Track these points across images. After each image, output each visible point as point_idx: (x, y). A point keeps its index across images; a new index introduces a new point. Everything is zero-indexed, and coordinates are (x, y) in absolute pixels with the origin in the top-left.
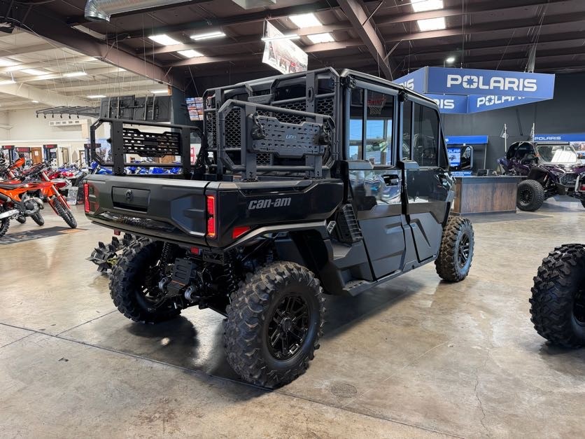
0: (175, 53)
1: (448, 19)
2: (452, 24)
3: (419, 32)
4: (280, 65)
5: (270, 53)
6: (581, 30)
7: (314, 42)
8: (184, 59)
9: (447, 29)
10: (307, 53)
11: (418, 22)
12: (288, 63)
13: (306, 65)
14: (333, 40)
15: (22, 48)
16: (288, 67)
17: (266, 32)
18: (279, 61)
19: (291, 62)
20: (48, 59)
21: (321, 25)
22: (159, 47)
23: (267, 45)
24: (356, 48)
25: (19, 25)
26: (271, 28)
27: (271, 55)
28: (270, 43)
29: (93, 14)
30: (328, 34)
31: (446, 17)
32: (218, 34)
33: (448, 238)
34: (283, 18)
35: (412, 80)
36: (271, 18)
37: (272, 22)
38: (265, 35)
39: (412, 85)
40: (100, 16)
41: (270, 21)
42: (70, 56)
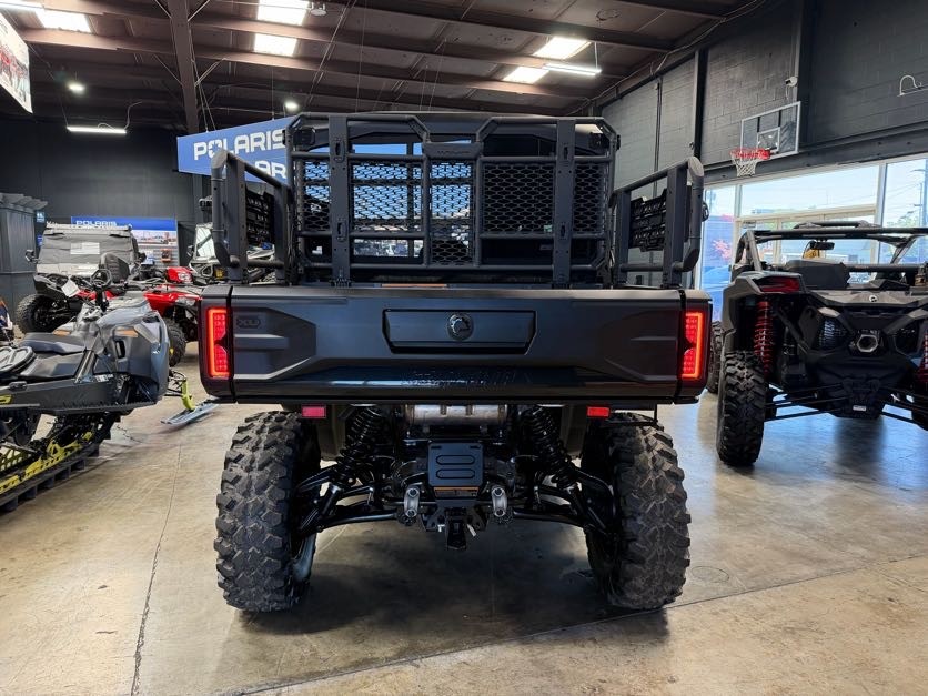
1: (303, 43)
2: (307, 52)
3: (251, 52)
6: (450, 97)
7: (46, 25)
9: (297, 58)
11: (257, 36)
13: (27, 64)
14: (89, 30)
19: (3, 56)
24: (131, 54)
30: (83, 16)
31: (300, 40)
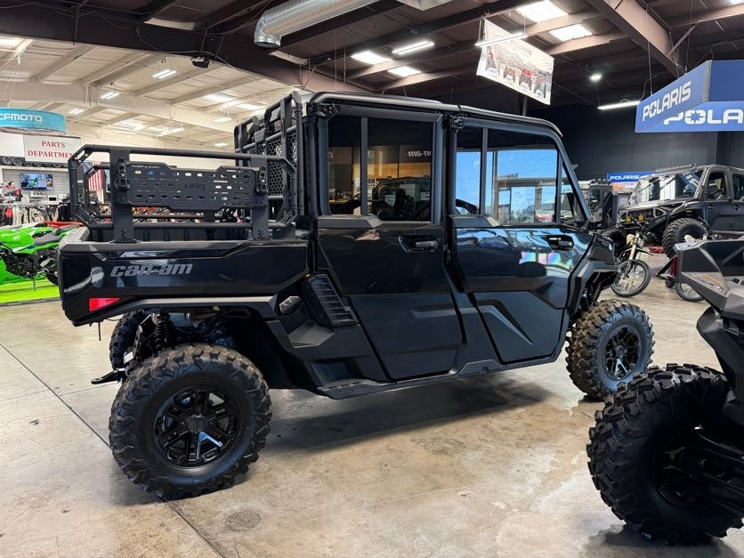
0: (385, 72)
3: (728, 7)
4: (505, 76)
5: (489, 62)
7: (563, 40)
8: (398, 79)
10: (553, 56)
12: (518, 73)
13: (551, 72)
14: (591, 34)
15: (232, 82)
16: (517, 79)
17: (482, 34)
18: (502, 71)
19: (524, 71)
20: (258, 91)
21: (566, 14)
22: (366, 67)
23: (484, 52)
25: (213, 58)
26: (490, 28)
27: (490, 64)
28: (489, 48)
29: (261, 39)
30: (579, 26)
32: (425, 44)
33: (584, 333)
34: (508, 13)
35: (689, 83)
36: (489, 15)
37: (491, 20)
38: (482, 38)
39: (689, 91)
40: (270, 41)
41: (488, 19)
42: (273, 88)
